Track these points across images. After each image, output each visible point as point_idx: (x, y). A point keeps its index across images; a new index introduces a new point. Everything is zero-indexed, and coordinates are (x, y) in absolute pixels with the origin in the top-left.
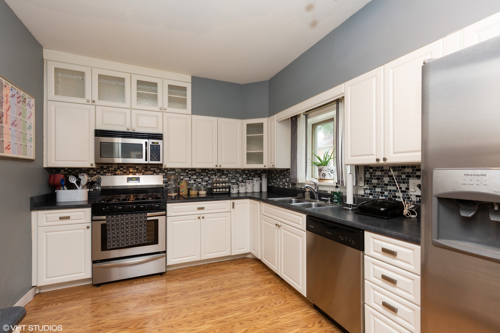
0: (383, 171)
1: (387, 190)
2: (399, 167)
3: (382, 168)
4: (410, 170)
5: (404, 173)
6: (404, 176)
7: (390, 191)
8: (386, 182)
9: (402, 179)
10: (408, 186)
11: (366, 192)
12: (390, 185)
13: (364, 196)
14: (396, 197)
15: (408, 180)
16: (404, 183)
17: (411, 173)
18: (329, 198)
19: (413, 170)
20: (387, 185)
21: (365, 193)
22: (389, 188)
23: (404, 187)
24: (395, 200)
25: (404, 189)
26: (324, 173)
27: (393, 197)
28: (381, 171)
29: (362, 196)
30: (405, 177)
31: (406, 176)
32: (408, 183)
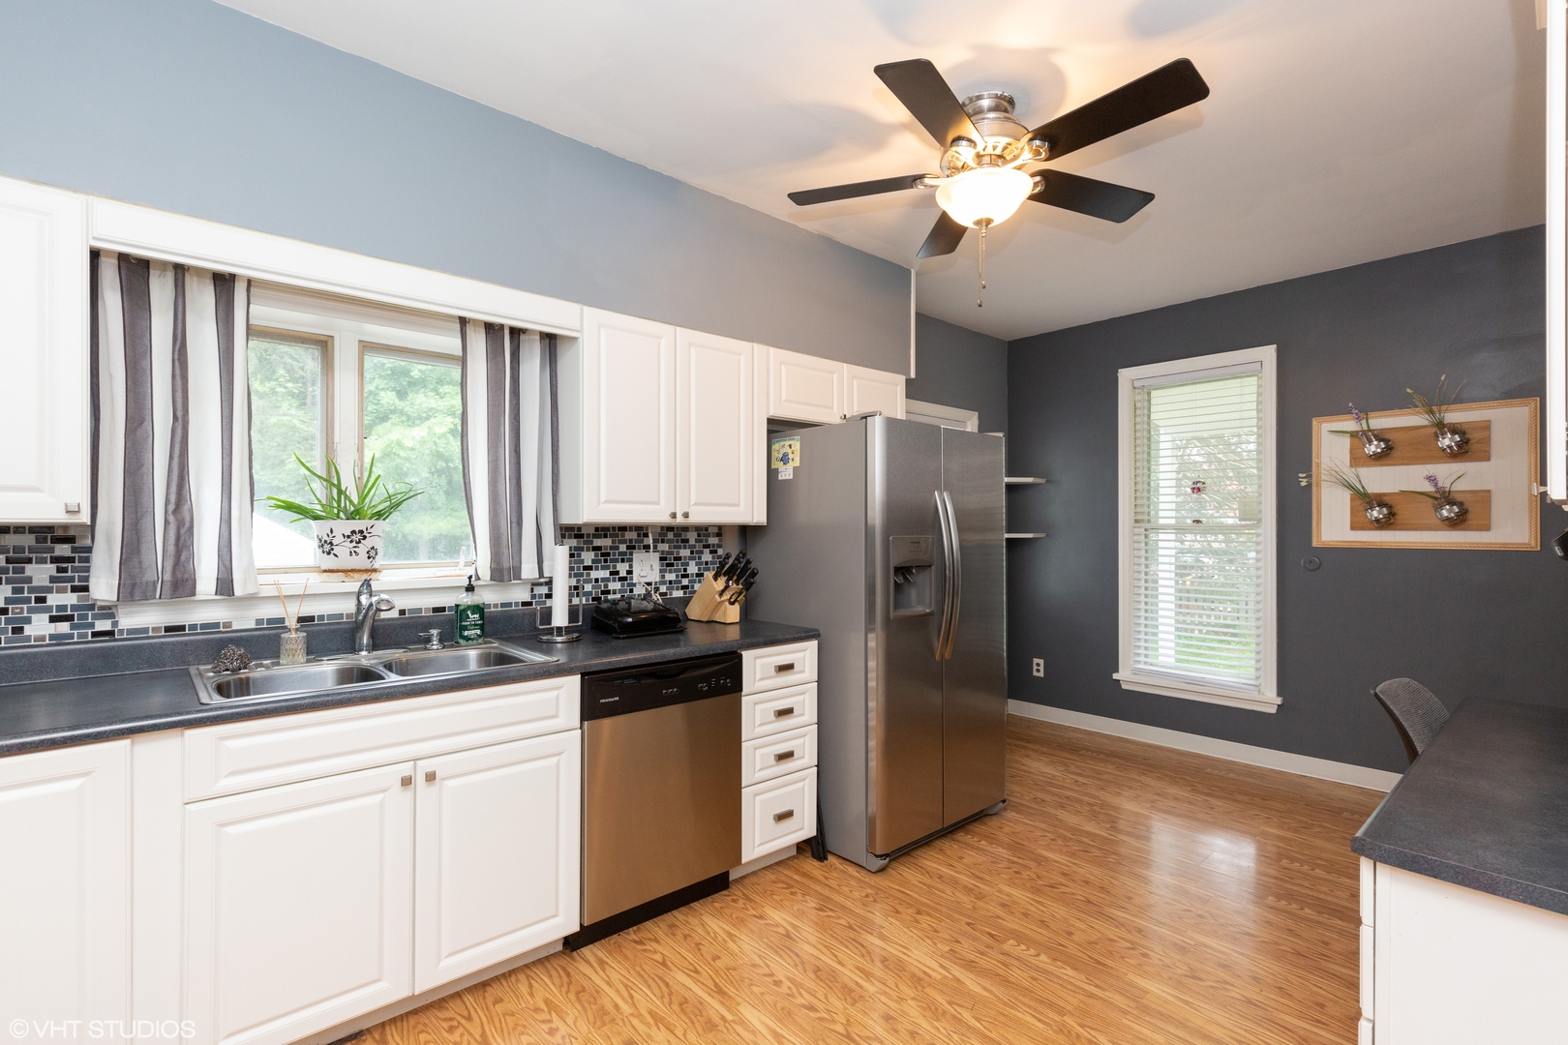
0: (582, 536)
1: (588, 581)
2: (614, 528)
3: (579, 529)
4: (633, 535)
5: (623, 542)
6: (623, 548)
7: (597, 580)
8: (588, 563)
9: (621, 554)
10: (631, 566)
11: (535, 593)
12: (597, 569)
13: (530, 604)
14: (608, 592)
15: (631, 554)
16: (623, 561)
17: (637, 541)
18: (434, 632)
19: (639, 535)
20: (589, 568)
21: (533, 596)
22: (594, 574)
23: (622, 568)
24: (607, 601)
25: (623, 574)
26: (373, 548)
27: (603, 592)
28: (577, 536)
29: (524, 604)
30: (625, 550)
31: (628, 548)
32: (631, 560)
